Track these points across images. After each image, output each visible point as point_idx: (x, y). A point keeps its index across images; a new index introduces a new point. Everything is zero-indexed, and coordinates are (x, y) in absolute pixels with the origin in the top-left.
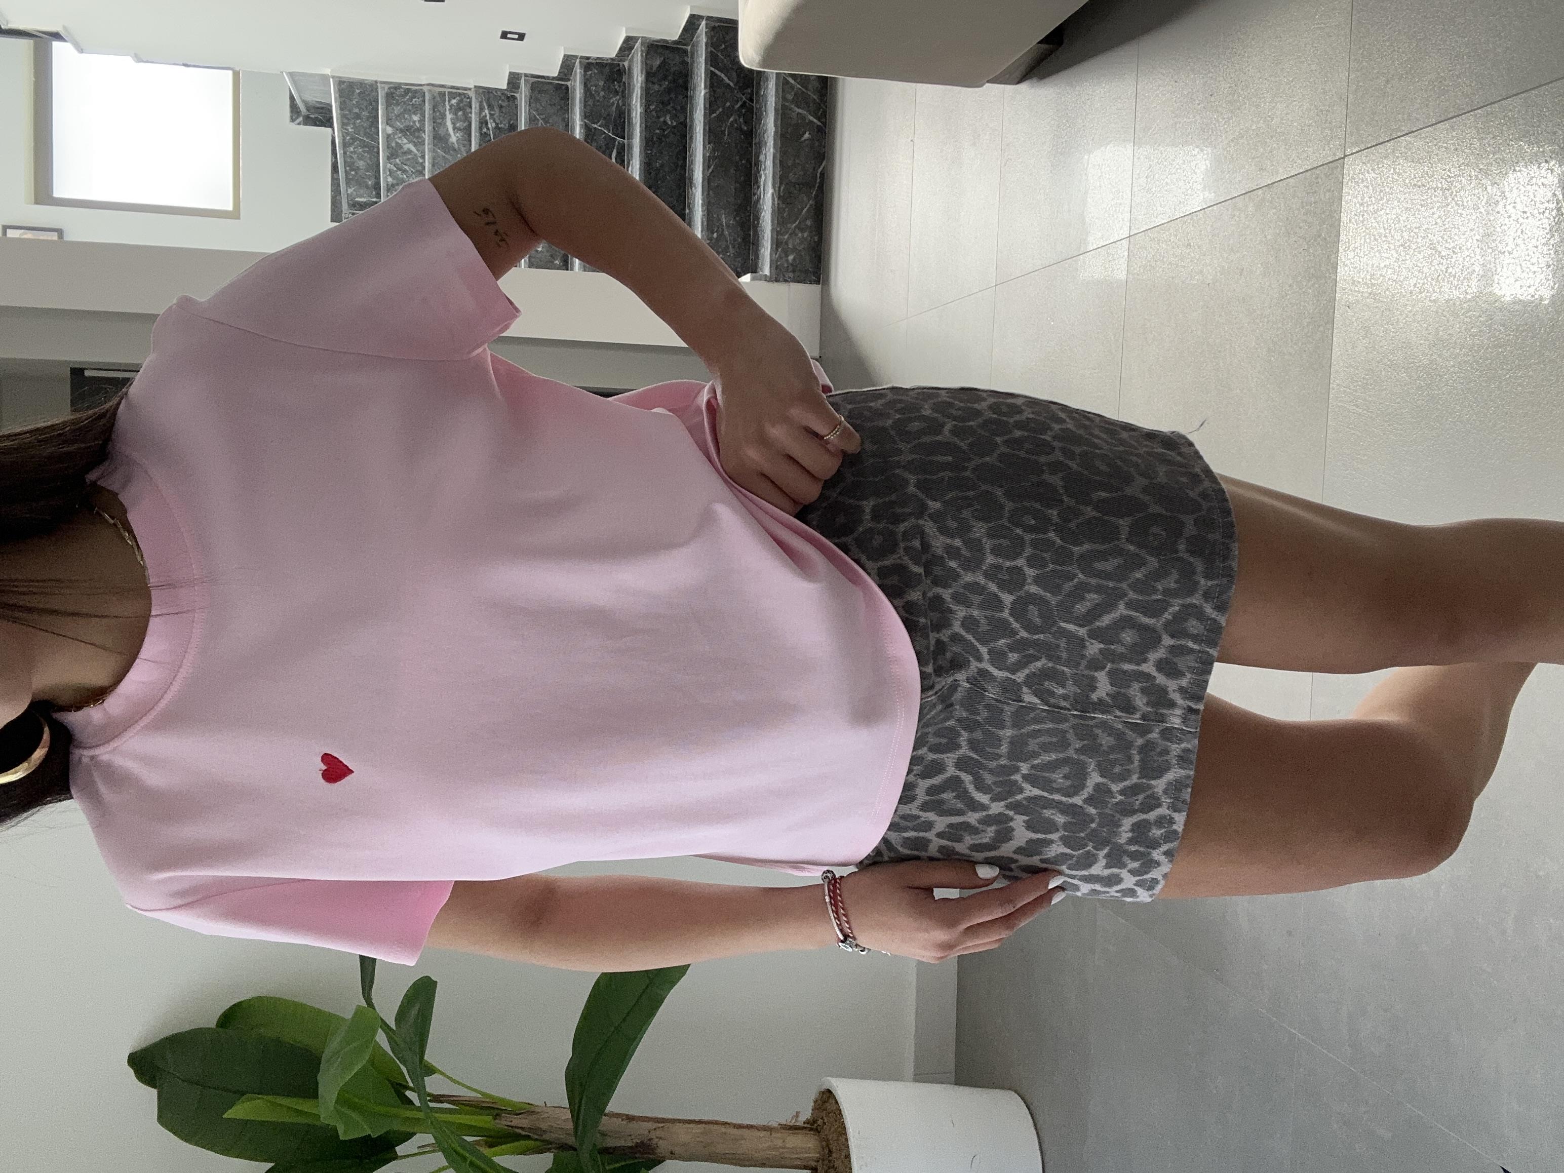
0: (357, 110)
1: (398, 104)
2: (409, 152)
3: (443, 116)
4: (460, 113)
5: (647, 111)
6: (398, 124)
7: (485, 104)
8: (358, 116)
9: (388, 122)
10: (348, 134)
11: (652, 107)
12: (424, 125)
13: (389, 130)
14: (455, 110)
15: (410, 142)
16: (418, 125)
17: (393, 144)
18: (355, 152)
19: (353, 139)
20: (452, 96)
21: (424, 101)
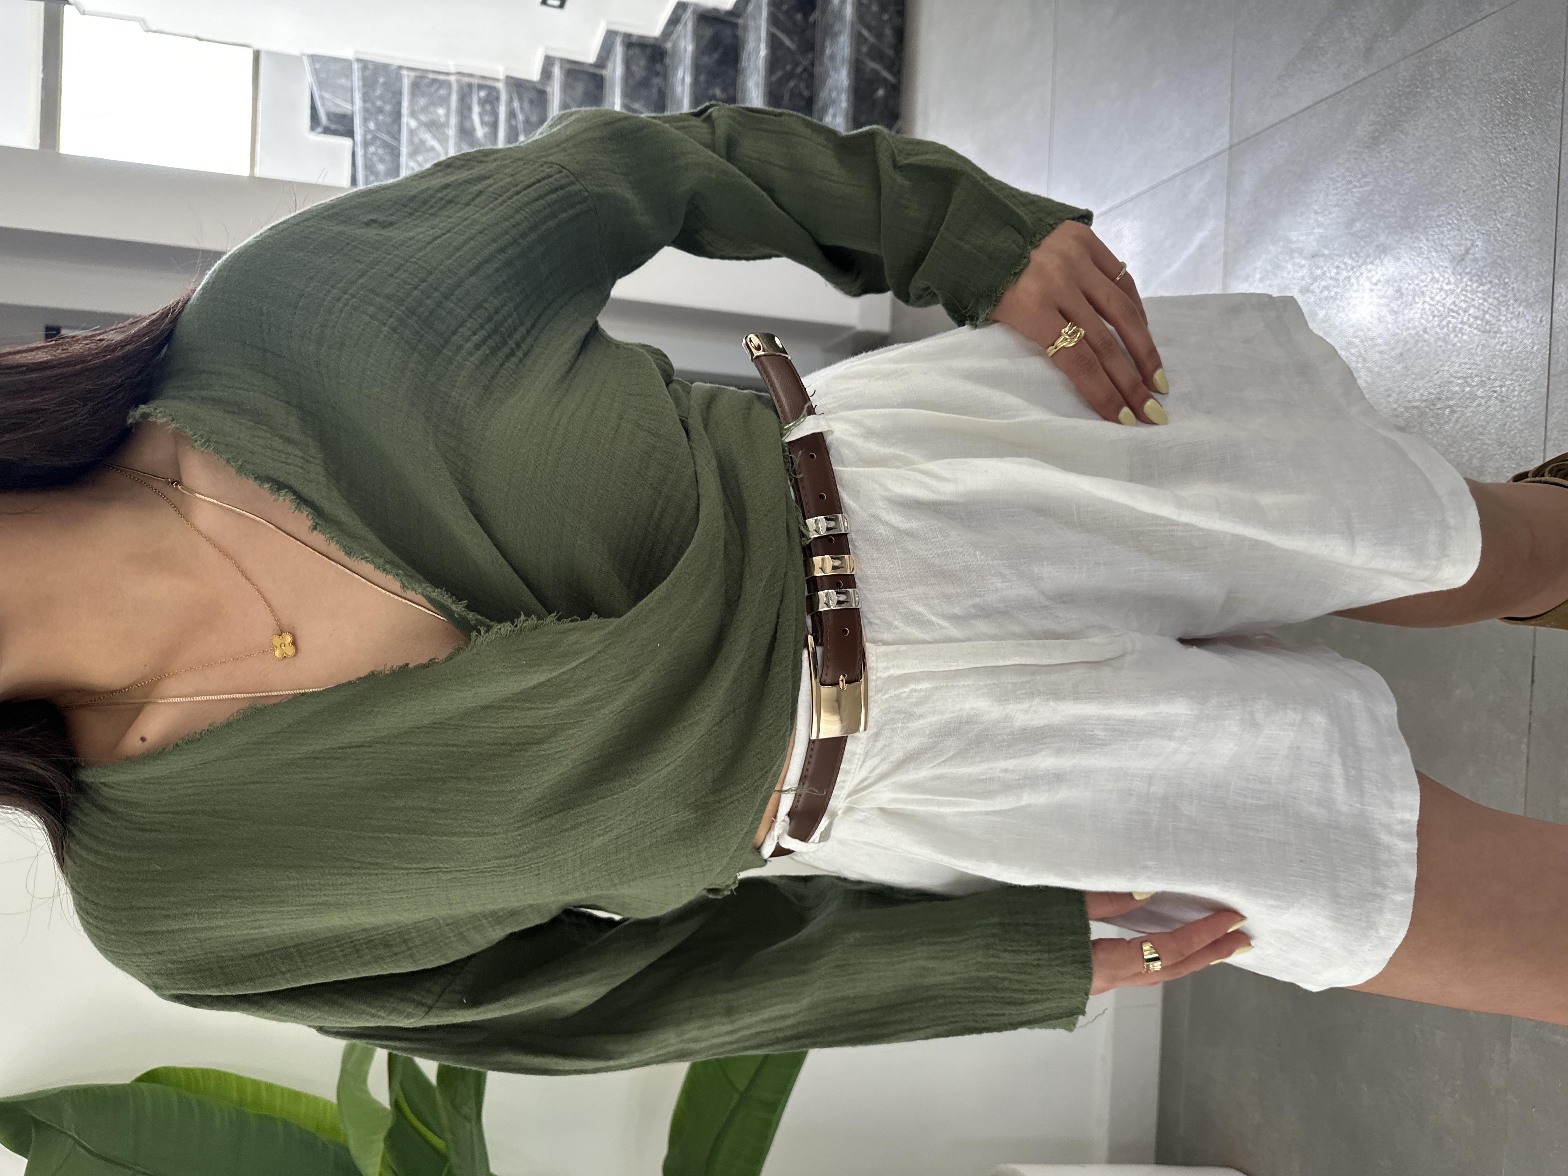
0: (379, 103)
1: (423, 95)
2: (432, 149)
3: (470, 109)
4: (488, 107)
5: (696, 82)
6: (423, 118)
7: (515, 97)
8: (380, 110)
9: (413, 114)
10: (370, 131)
11: (702, 78)
12: (448, 120)
13: (413, 124)
14: (482, 103)
15: (434, 137)
16: (443, 119)
17: (416, 140)
18: (374, 154)
19: (375, 138)
20: (481, 87)
21: (450, 94)
